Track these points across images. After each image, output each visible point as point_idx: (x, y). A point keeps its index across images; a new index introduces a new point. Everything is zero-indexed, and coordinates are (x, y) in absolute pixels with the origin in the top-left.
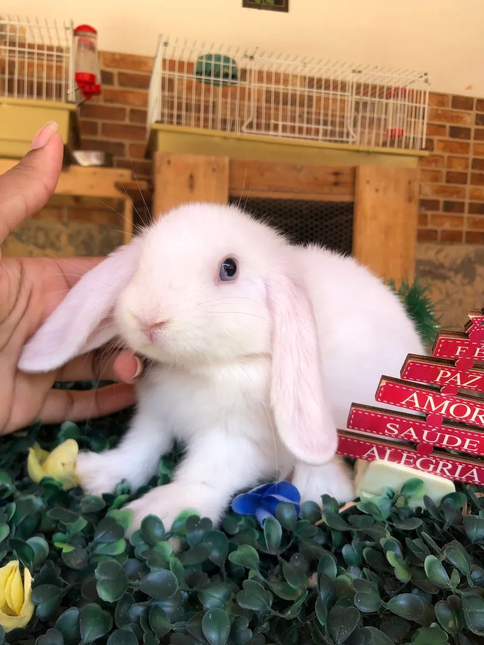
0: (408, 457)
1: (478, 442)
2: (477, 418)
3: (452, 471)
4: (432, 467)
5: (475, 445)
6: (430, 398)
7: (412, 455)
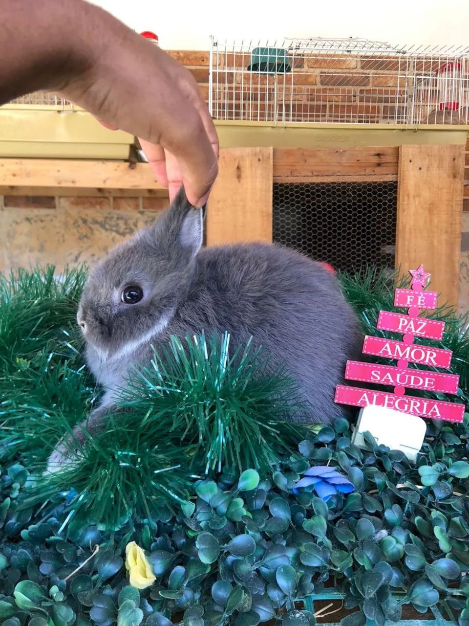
0: (390, 400)
1: (434, 380)
2: (430, 360)
3: (421, 408)
4: (406, 406)
5: (432, 383)
6: (398, 347)
7: (392, 397)
